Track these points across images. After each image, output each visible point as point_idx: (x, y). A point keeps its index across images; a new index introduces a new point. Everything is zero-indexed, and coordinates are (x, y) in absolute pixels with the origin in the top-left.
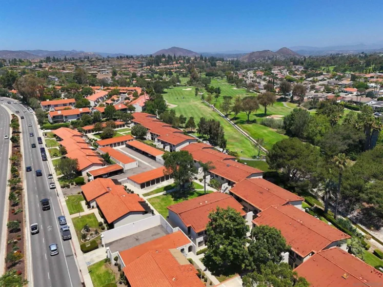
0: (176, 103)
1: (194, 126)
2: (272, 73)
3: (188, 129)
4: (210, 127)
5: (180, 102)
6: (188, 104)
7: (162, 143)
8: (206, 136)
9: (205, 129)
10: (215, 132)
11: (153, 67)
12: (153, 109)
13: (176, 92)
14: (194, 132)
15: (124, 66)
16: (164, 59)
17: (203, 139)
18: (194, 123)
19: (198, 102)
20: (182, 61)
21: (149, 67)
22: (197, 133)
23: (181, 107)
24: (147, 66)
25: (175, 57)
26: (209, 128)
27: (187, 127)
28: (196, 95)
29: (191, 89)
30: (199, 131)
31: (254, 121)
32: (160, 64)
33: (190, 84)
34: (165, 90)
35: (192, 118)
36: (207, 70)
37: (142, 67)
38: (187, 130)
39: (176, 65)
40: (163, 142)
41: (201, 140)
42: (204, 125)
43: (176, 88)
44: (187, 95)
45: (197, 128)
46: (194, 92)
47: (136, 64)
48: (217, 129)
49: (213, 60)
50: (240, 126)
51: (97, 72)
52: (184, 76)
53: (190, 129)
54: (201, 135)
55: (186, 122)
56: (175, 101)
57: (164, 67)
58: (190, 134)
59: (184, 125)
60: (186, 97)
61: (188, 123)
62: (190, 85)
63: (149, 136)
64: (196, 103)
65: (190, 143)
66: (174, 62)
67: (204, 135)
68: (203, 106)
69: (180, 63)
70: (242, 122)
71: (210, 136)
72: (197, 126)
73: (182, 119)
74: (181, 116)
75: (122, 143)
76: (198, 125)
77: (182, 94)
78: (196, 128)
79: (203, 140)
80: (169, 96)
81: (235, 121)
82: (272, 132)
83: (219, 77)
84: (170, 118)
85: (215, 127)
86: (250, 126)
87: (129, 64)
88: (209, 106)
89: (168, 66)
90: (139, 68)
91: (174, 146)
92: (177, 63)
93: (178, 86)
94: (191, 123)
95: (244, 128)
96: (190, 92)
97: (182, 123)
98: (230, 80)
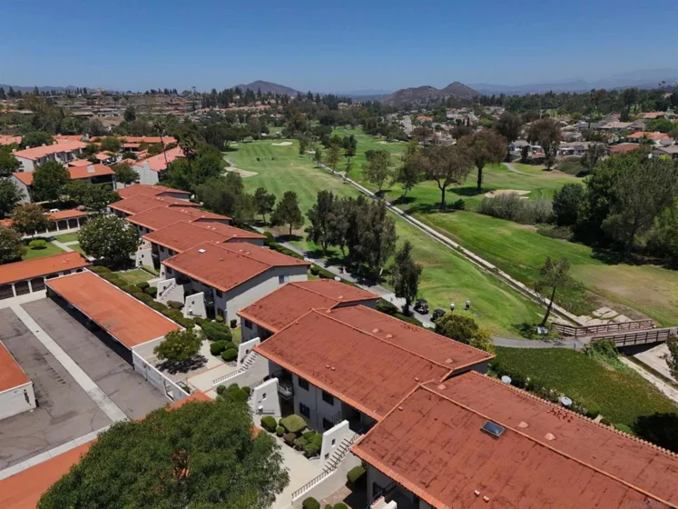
0: (255, 168)
1: (297, 220)
2: (448, 119)
3: (281, 227)
4: (352, 220)
5: (264, 166)
6: (282, 170)
7: (179, 282)
8: (337, 248)
9: (333, 228)
10: (371, 235)
11: (217, 109)
12: (184, 176)
13: (256, 147)
14: (297, 239)
15: (158, 108)
16: (238, 97)
17: (325, 259)
18: (296, 208)
19: (308, 165)
20: (273, 101)
21: (207, 110)
22: (308, 240)
23: (265, 175)
24: (203, 107)
25: (259, 94)
26: (346, 225)
27: (275, 223)
28: (302, 153)
29: (291, 143)
30: (314, 236)
31: (458, 206)
32: (230, 105)
33: (288, 135)
34: (233, 144)
35: (290, 197)
36: (323, 114)
37: (195, 109)
38: (275, 233)
39: (262, 107)
40: (182, 280)
41: (321, 263)
42: (331, 215)
43: (259, 142)
44: (281, 154)
45: (308, 224)
46: (297, 149)
47: (182, 103)
48: (378, 227)
49: (332, 101)
50: (423, 217)
51: (91, 113)
52: (276, 125)
53: (285, 229)
54: (320, 248)
55: (275, 207)
56: (254, 165)
57: (237, 109)
58: (285, 245)
59: (268, 217)
60: (280, 157)
61: (278, 211)
62: (289, 138)
63: (143, 255)
64: (302, 168)
65: (281, 280)
66: (259, 103)
67: (330, 248)
68: (319, 174)
69: (269, 103)
70: (427, 209)
71: (352, 251)
72: (306, 218)
73: (263, 201)
74: (260, 192)
75: (38, 283)
76: (310, 214)
77: (270, 152)
78: (304, 227)
79: (327, 265)
80: (241, 155)
81: (408, 206)
82: (527, 233)
83: (349, 126)
84: (225, 196)
85: (368, 218)
86: (452, 217)
87: (169, 105)
88: (332, 174)
89: (246, 108)
90: (188, 111)
91: (219, 293)
92: (263, 104)
93: (263, 138)
94: (289, 210)
95: (437, 225)
96: (289, 148)
97: (262, 212)
98: (370, 127)
